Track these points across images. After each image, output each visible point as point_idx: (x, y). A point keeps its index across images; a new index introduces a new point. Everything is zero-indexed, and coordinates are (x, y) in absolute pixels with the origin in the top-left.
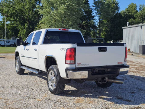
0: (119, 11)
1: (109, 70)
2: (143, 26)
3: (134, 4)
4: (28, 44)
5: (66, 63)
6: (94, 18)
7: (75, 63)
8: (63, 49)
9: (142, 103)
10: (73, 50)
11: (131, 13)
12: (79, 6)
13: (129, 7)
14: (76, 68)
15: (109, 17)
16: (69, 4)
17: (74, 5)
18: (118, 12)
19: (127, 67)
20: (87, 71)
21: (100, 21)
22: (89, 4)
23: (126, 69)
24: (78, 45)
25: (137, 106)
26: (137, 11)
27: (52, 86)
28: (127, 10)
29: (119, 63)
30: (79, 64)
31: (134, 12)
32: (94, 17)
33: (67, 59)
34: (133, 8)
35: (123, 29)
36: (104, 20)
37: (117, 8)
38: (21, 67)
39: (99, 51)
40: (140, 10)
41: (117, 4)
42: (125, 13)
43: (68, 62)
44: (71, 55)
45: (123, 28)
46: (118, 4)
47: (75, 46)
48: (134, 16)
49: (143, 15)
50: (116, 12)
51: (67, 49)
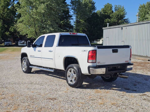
0: (96, 11)
1: (119, 67)
2: (123, 27)
3: (110, 4)
4: (37, 46)
5: (88, 62)
6: (72, 18)
7: (96, 62)
8: (85, 51)
9: (145, 92)
10: (94, 52)
11: (107, 13)
12: (59, 6)
13: (106, 7)
14: (96, 66)
15: (86, 17)
16: (49, 4)
17: (53, 4)
18: (94, 12)
19: (132, 64)
20: (105, 68)
21: (77, 20)
22: (66, 3)
23: (131, 66)
24: (98, 48)
25: (143, 94)
26: (113, 12)
27: (71, 81)
28: (103, 10)
29: (126, 61)
30: (99, 63)
31: (110, 12)
32: (71, 16)
33: (89, 59)
34: (109, 8)
35: (104, 30)
36: (81, 20)
37: (94, 8)
38: (30, 67)
39: (113, 52)
40: (115, 10)
41: (93, 4)
42: (101, 13)
43: (90, 61)
44: (93, 56)
45: (103, 28)
46: (95, 3)
47: (96, 48)
48: (110, 16)
49: (119, 15)
50: (93, 12)
51: (89, 51)
